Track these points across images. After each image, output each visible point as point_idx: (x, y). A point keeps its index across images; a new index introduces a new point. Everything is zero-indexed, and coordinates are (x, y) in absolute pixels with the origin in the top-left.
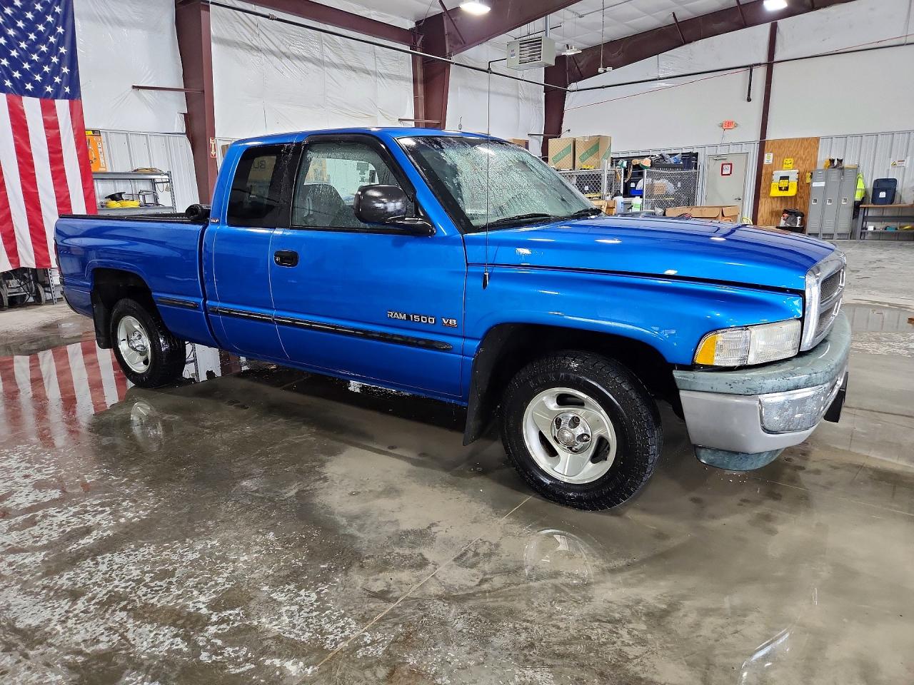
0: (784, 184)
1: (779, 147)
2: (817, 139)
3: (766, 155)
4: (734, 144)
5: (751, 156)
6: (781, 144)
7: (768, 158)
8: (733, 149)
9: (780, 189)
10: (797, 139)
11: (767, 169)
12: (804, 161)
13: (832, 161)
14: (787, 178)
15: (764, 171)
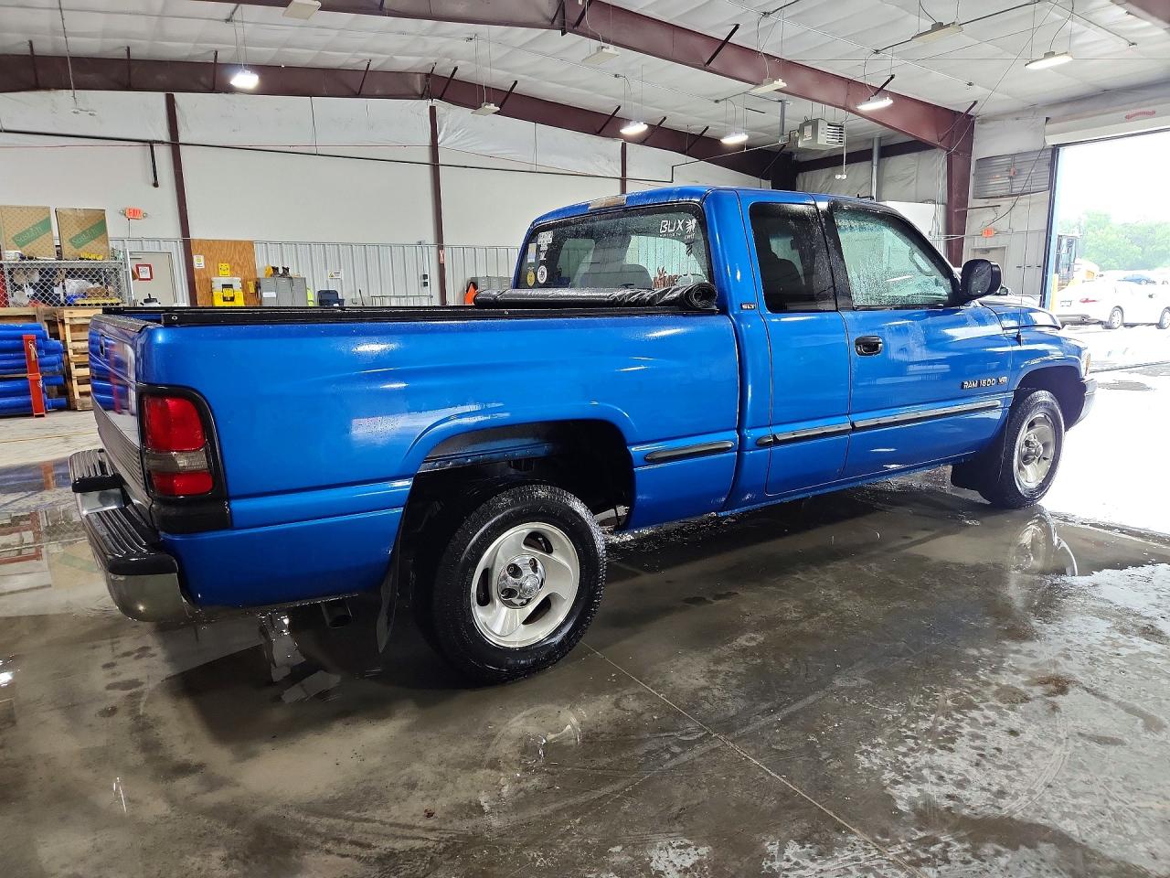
0: (228, 293)
1: (209, 248)
2: (251, 243)
3: (195, 258)
4: (148, 240)
5: (174, 257)
6: (211, 245)
7: (199, 262)
8: (149, 247)
9: (225, 299)
10: (228, 241)
11: (200, 275)
12: (241, 267)
13: (275, 269)
14: (231, 286)
15: (196, 278)
